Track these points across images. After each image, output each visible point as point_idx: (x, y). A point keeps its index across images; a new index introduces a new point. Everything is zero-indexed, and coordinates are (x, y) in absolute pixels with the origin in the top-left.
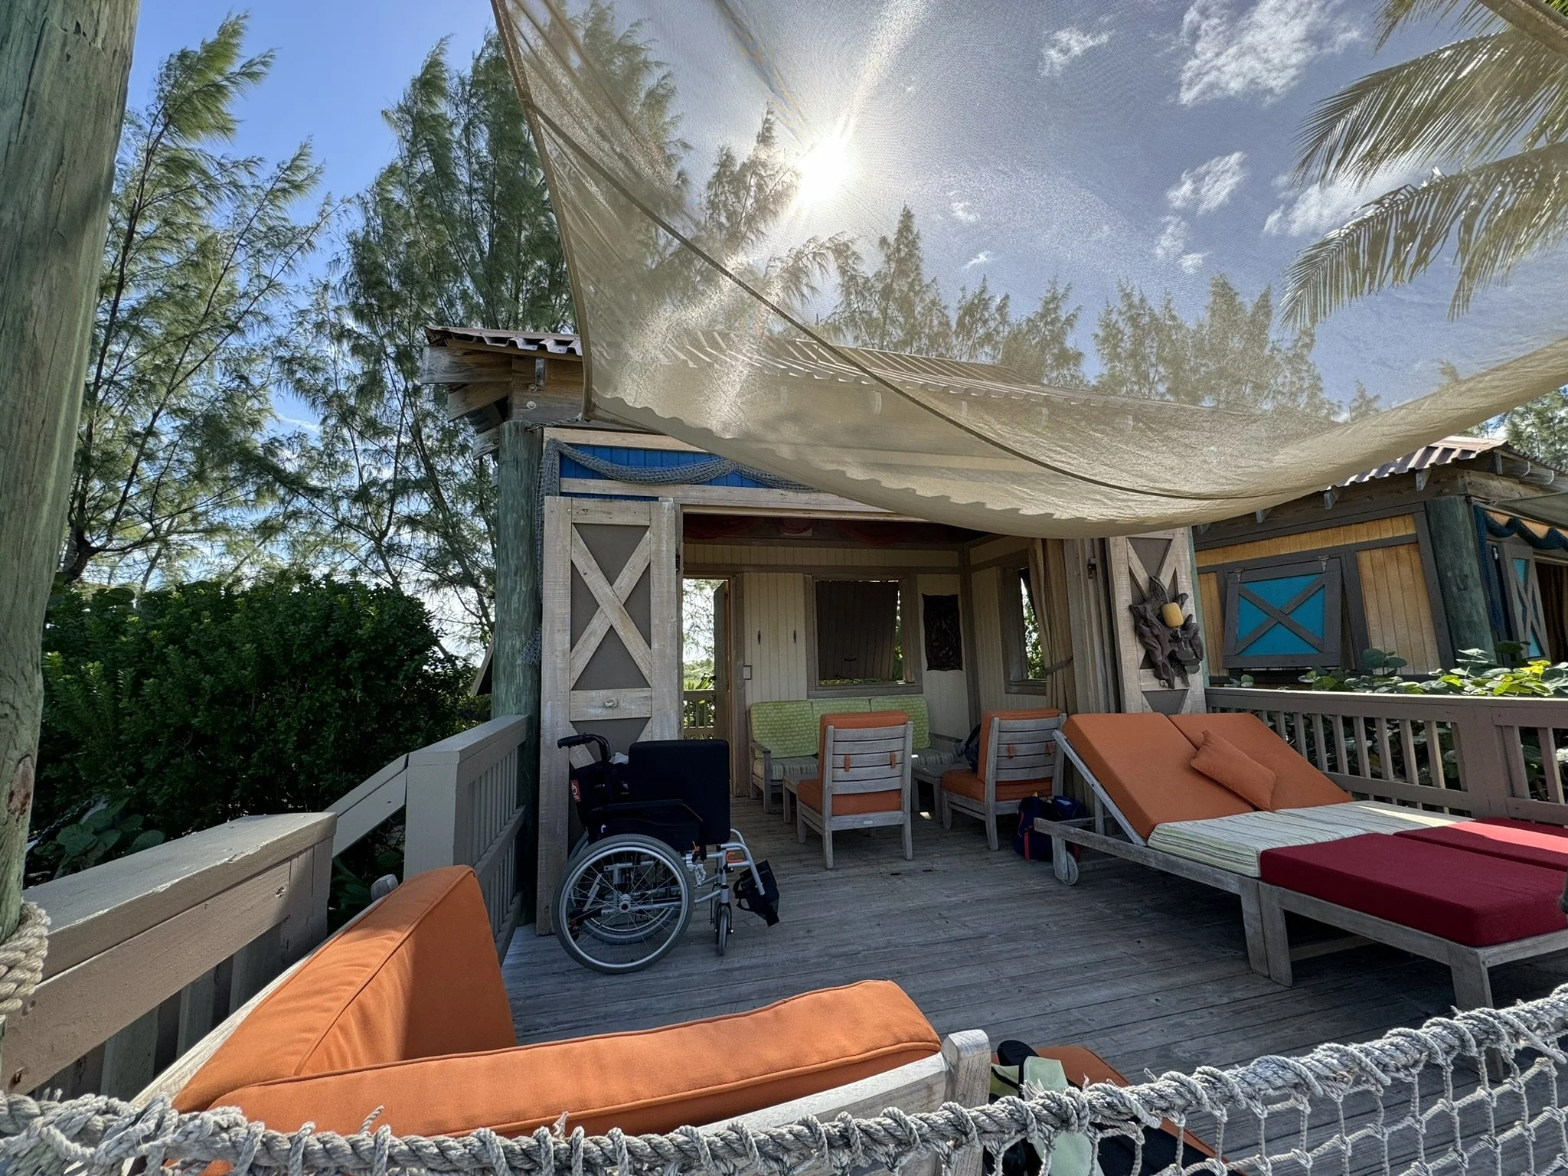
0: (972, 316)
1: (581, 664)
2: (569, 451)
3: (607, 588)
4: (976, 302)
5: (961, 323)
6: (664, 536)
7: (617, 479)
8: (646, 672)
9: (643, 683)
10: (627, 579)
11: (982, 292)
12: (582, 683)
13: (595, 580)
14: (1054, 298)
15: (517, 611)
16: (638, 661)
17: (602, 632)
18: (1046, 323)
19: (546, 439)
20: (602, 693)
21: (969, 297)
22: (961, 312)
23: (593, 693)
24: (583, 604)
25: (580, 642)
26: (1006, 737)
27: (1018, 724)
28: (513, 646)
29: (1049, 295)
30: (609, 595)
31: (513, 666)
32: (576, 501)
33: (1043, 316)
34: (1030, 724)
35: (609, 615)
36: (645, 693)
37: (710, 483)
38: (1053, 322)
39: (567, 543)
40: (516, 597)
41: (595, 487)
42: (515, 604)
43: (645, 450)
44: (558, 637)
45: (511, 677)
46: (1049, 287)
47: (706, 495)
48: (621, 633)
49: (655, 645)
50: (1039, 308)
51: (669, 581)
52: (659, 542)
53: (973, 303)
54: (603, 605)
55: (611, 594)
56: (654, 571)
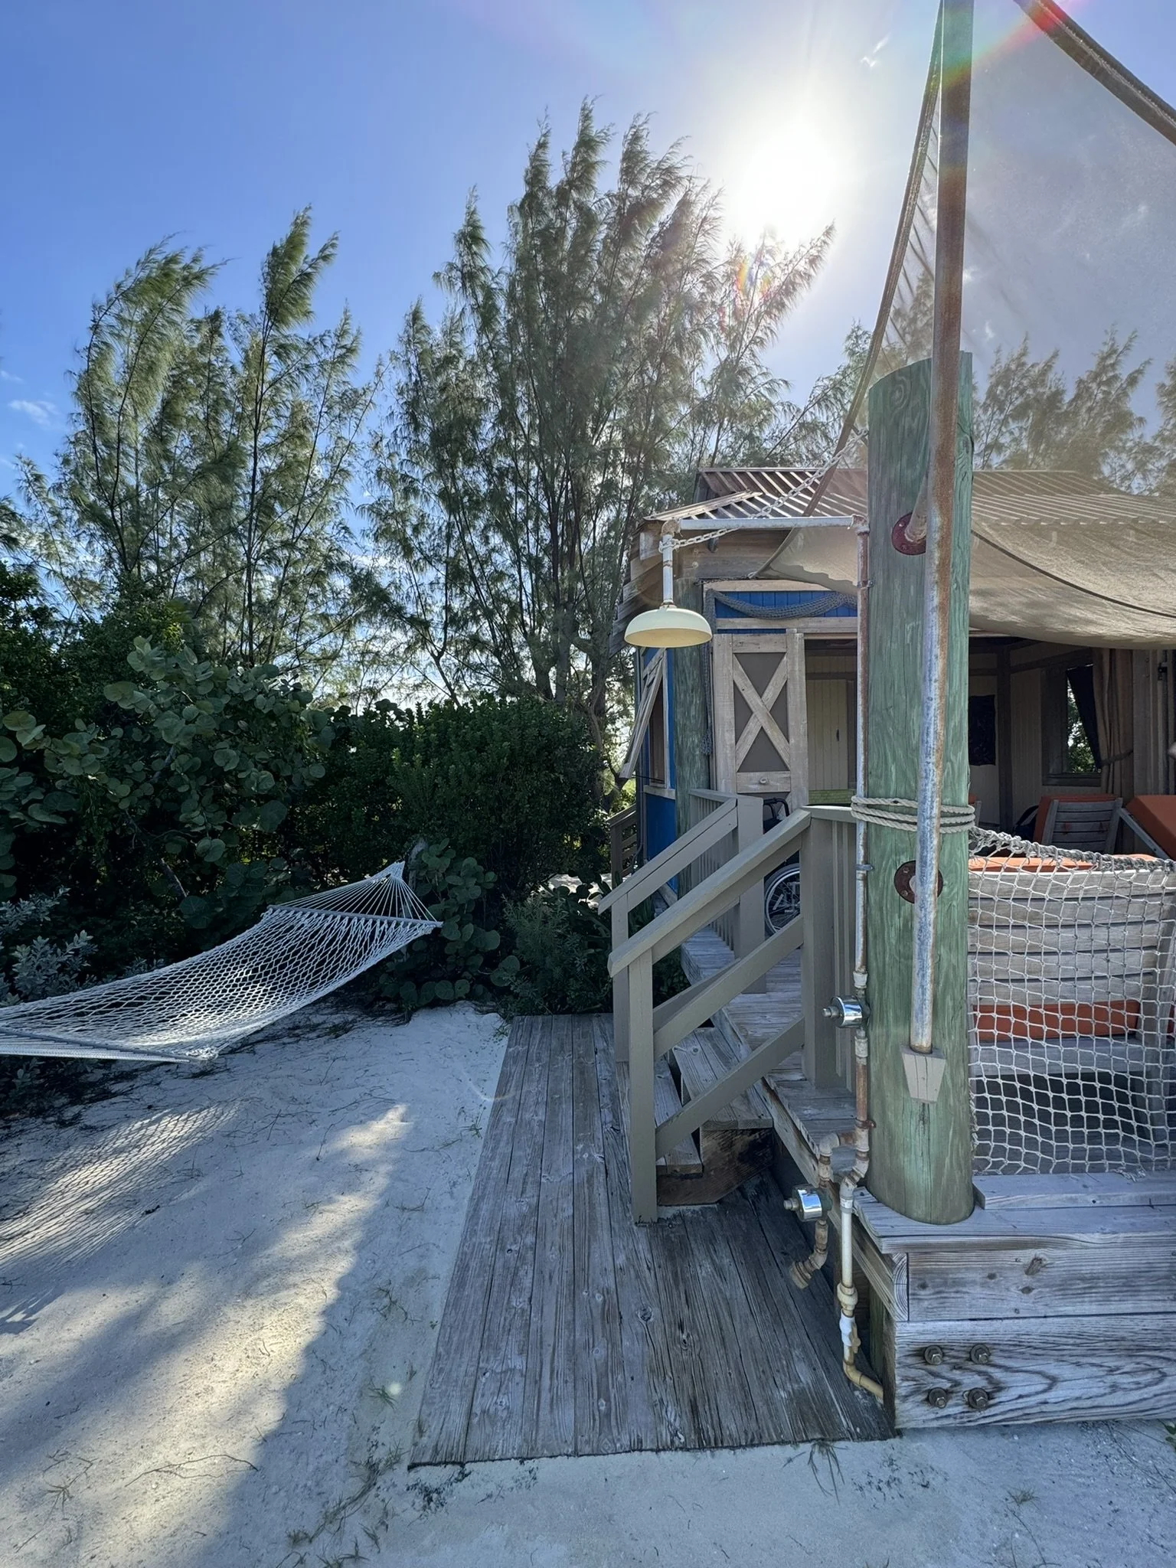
0: (1006, 386)
1: (742, 755)
2: (723, 599)
3: (758, 700)
4: (1013, 367)
5: (991, 394)
6: (797, 659)
7: (756, 617)
8: (786, 760)
9: (785, 768)
10: (771, 693)
11: (1023, 354)
12: (744, 767)
13: (750, 694)
14: (1113, 351)
15: (694, 717)
16: (781, 752)
17: (756, 731)
18: (1099, 385)
19: (705, 590)
20: (758, 774)
21: (1004, 362)
22: (993, 380)
23: (752, 774)
24: (742, 711)
25: (742, 737)
26: (1063, 817)
27: (1076, 806)
28: (693, 742)
29: (1106, 349)
30: (760, 704)
31: (694, 756)
32: (736, 637)
33: (1095, 376)
34: (1088, 806)
35: (760, 720)
36: (786, 775)
37: (824, 615)
38: (1109, 382)
39: (730, 668)
40: (693, 707)
41: (739, 624)
42: (693, 713)
43: (775, 592)
44: (727, 735)
45: (692, 764)
46: (1107, 338)
47: (822, 625)
48: (769, 732)
49: (792, 741)
50: (1093, 365)
51: (801, 693)
52: (793, 664)
53: (1008, 370)
54: (756, 712)
55: (761, 704)
56: (790, 686)
